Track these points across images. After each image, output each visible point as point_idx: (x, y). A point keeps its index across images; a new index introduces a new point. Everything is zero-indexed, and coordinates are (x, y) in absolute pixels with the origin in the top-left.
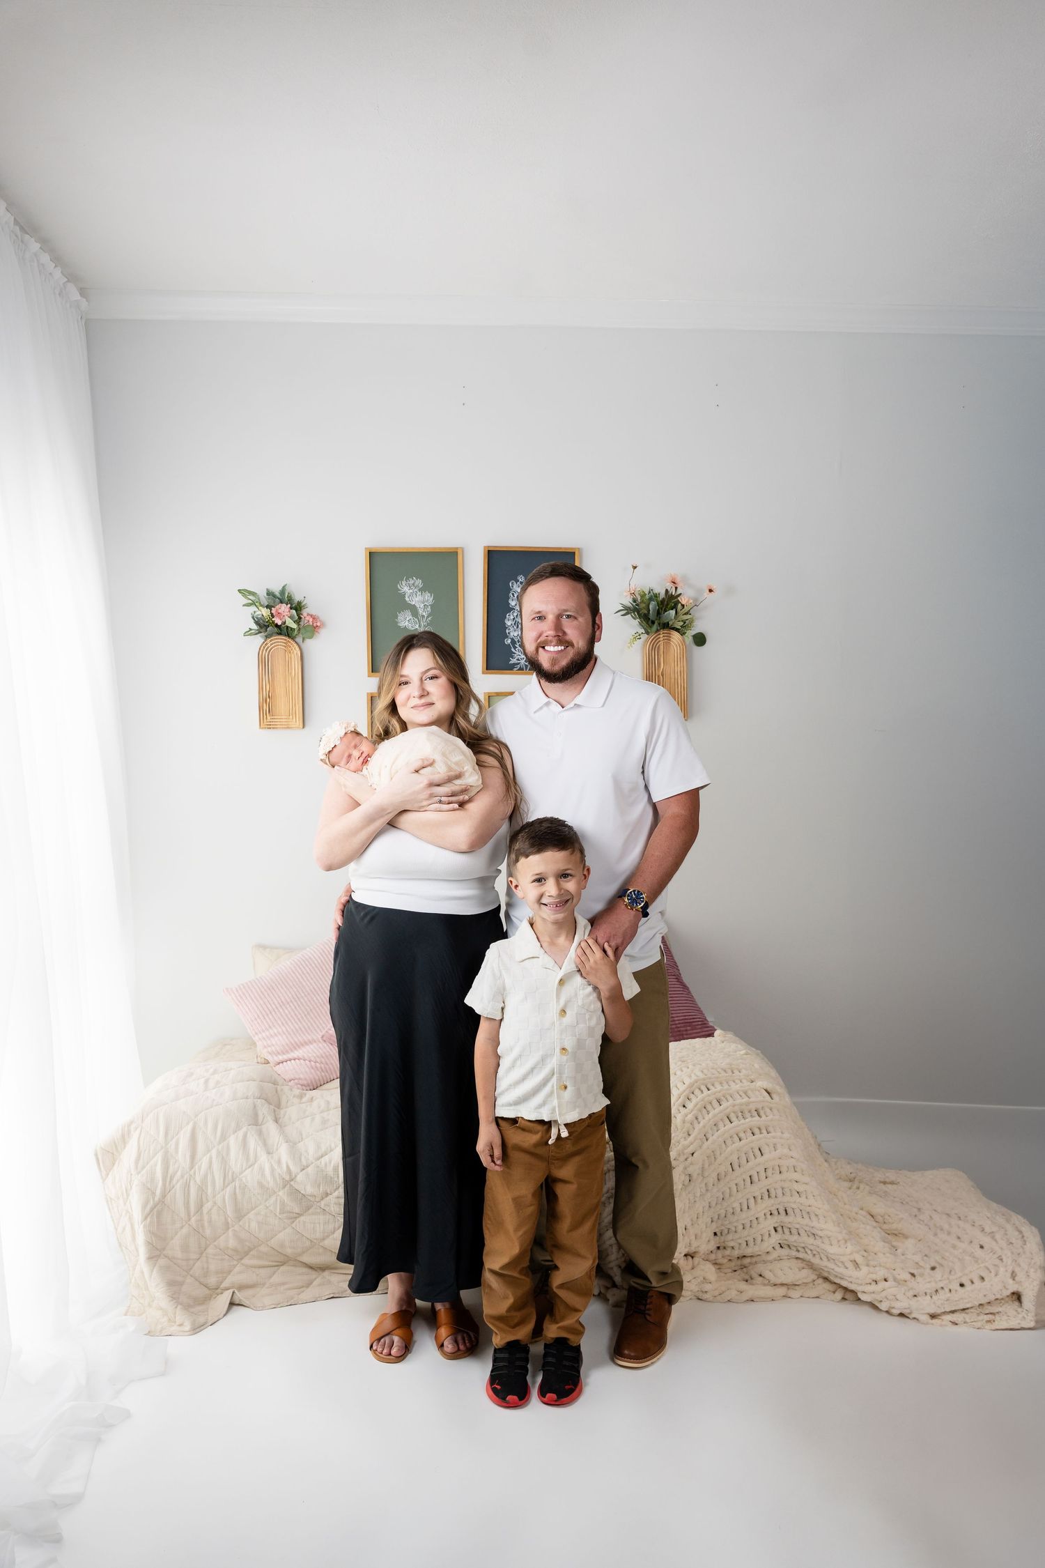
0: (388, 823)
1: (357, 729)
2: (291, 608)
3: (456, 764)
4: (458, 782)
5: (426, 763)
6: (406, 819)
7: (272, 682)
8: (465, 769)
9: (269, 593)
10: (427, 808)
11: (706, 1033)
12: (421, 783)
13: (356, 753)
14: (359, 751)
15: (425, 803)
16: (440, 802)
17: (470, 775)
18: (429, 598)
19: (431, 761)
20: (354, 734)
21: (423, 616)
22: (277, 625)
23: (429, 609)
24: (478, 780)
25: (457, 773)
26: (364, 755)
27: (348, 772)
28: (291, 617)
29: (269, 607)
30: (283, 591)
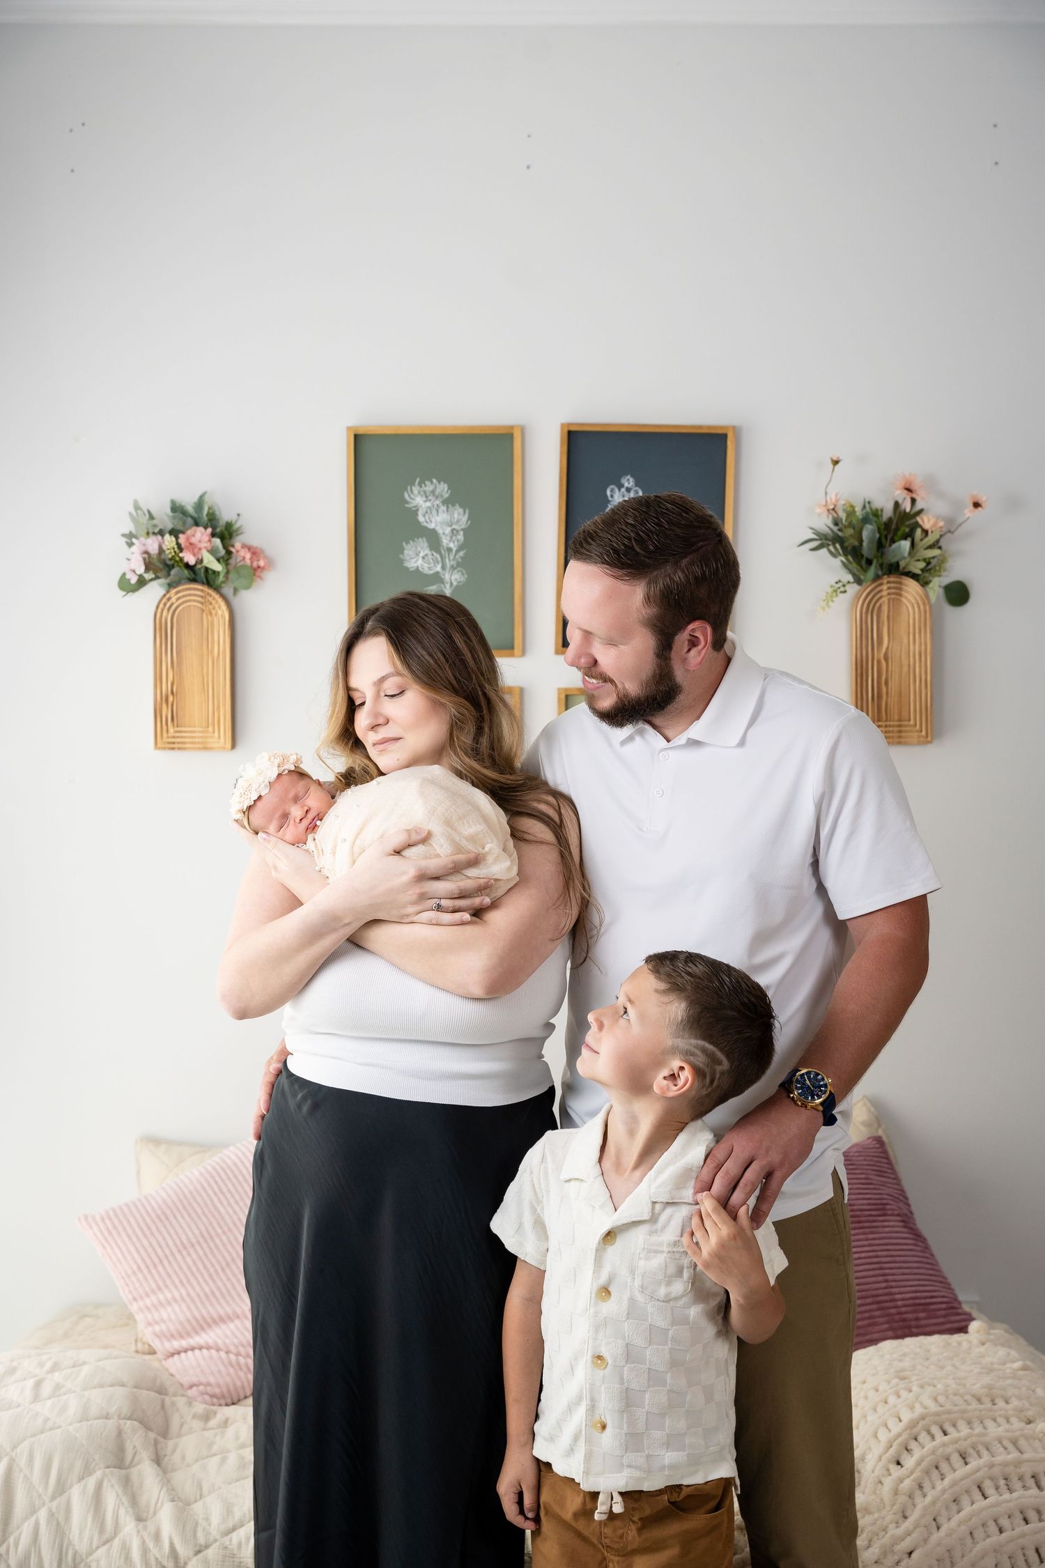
0: (348, 940)
1: (301, 766)
2: (213, 535)
3: (472, 839)
4: (472, 872)
5: (415, 837)
6: (379, 937)
7: (177, 665)
8: (488, 847)
9: (176, 508)
10: (415, 918)
11: (956, 1325)
12: (403, 873)
13: (296, 812)
14: (302, 807)
15: (411, 910)
16: (439, 908)
17: (496, 860)
18: (460, 517)
19: (423, 835)
20: (295, 777)
21: (450, 550)
22: (187, 566)
23: (461, 537)
24: (509, 869)
25: (471, 856)
26: (311, 816)
27: (282, 845)
28: (212, 551)
29: (175, 533)
30: (199, 505)
